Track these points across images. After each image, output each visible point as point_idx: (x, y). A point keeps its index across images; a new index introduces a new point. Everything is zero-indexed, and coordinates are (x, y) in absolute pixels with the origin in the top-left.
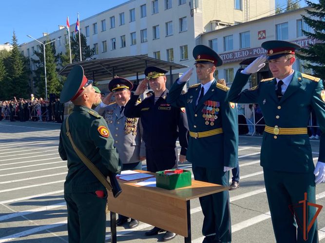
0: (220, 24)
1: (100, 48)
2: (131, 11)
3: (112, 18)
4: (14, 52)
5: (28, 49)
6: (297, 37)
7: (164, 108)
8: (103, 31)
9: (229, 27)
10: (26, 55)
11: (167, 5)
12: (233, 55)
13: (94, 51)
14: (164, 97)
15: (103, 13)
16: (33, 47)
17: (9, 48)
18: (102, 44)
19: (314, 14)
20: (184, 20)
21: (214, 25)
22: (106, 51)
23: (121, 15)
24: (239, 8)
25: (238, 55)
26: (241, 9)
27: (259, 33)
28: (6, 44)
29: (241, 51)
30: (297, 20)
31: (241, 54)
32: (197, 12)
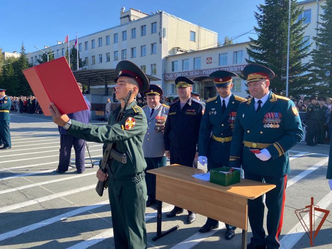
0: (180, 51)
1: (90, 61)
2: (115, 35)
3: (100, 39)
4: (22, 59)
5: (32, 58)
6: (233, 63)
7: (190, 113)
8: (93, 48)
9: (186, 53)
10: (30, 62)
11: (142, 33)
12: (189, 74)
13: (85, 62)
14: (190, 104)
15: (93, 34)
16: (36, 56)
17: (17, 56)
18: (91, 57)
19: (255, 47)
20: (154, 45)
21: (176, 50)
22: (95, 64)
23: (107, 37)
24: (193, 40)
25: (192, 74)
26: (195, 41)
27: (207, 59)
28: (14, 52)
29: (194, 71)
30: (234, 52)
31: (194, 73)
32: (164, 40)
